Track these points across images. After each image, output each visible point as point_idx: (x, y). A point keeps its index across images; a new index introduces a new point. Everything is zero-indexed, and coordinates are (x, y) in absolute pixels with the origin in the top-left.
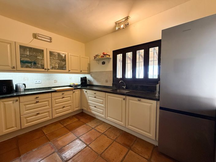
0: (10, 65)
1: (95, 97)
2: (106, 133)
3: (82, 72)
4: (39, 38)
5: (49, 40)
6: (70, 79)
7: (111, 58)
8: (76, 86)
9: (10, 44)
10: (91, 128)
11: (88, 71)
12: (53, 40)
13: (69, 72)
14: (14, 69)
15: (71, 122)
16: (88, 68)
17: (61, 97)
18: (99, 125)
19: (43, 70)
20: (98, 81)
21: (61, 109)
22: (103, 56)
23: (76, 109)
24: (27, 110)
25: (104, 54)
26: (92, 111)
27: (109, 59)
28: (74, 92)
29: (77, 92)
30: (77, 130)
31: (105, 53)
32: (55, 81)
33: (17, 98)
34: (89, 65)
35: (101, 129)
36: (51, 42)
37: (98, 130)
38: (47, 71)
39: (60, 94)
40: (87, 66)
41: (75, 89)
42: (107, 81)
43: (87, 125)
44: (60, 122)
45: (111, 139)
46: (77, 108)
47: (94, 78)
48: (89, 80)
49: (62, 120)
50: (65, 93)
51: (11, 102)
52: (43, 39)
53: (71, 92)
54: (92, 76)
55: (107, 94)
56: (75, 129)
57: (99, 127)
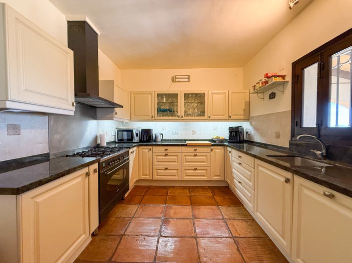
0: (150, 115)
1: (240, 164)
2: (241, 241)
3: (231, 118)
4: (177, 80)
5: (187, 80)
6: (215, 129)
7: (288, 82)
8: (222, 141)
9: (151, 94)
10: (221, 217)
11: (244, 115)
12: (191, 79)
13: (209, 119)
14: (152, 119)
15: (202, 195)
16: (244, 110)
17: (193, 154)
18: (238, 219)
19: (177, 118)
20: (262, 134)
21: (192, 171)
22: (266, 82)
23: (214, 177)
24: (158, 162)
25: (268, 77)
26: (236, 189)
27: (284, 84)
28: (212, 150)
29: (218, 151)
30: (199, 209)
31: (270, 75)
32: (193, 131)
33: (150, 147)
34: (248, 104)
35: (237, 227)
36: (189, 81)
37: (230, 226)
38: (181, 119)
39: (192, 149)
40: (244, 107)
41: (213, 145)
42: (278, 136)
43: (219, 209)
44: (189, 188)
45: (243, 258)
46: (218, 177)
47: (256, 129)
48: (247, 132)
49: (193, 187)
50: (199, 149)
51: (147, 150)
52: (181, 80)
53: (208, 149)
54: (251, 125)
55: (258, 161)
56: (198, 206)
57: (236, 223)
